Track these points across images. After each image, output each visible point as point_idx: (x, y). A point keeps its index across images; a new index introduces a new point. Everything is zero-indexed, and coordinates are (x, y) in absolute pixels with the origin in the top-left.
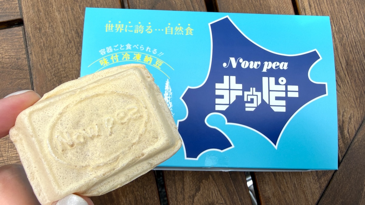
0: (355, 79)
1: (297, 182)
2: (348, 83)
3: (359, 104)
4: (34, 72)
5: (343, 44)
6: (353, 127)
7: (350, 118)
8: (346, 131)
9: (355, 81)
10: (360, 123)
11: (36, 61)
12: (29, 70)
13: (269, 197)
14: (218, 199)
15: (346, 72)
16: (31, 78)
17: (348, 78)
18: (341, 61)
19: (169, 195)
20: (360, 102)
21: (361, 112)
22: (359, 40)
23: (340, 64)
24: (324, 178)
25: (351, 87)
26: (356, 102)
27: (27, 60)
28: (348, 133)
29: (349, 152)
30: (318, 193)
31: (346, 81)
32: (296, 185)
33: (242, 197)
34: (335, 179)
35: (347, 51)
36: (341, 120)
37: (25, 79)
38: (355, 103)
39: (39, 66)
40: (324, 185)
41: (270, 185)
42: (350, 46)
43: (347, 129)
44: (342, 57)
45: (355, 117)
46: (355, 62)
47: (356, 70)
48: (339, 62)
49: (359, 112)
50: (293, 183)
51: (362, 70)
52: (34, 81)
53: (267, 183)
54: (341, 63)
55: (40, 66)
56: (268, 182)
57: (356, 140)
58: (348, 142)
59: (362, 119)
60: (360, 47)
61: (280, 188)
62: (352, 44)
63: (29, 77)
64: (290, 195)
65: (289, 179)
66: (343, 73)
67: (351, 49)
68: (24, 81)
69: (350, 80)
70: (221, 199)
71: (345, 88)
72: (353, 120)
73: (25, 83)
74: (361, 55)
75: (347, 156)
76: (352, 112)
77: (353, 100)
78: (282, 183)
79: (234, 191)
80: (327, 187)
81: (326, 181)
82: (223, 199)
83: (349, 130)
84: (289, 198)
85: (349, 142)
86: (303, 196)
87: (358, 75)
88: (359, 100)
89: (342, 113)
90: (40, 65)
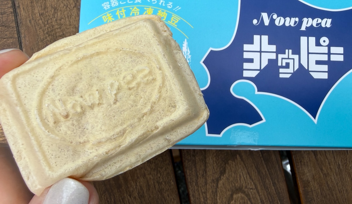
1: (342, 162)
13: (308, 181)
14: (247, 184)
19: (188, 179)
32: (341, 167)
33: (276, 181)
41: (309, 167)
50: (337, 163)
53: (306, 164)
56: (307, 162)
61: (322, 170)
64: (333, 178)
65: (333, 160)
70: (251, 183)
78: (324, 164)
79: (266, 173)
82: (253, 183)
84: (332, 182)
86: (349, 179)
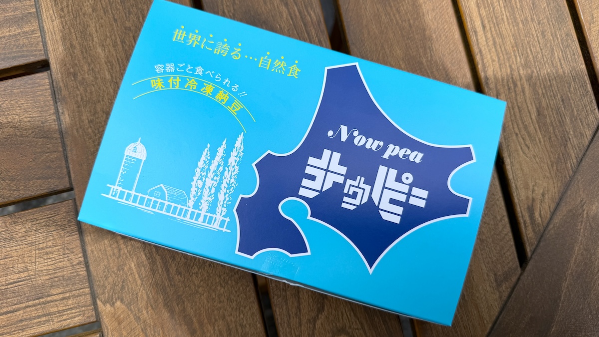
0: (550, 136)
2: (540, 142)
3: (556, 173)
4: (68, 142)
5: (531, 83)
6: (547, 207)
7: (543, 195)
8: (537, 214)
9: (550, 138)
10: (557, 201)
11: (71, 124)
12: (61, 139)
14: (351, 323)
15: (537, 125)
16: (65, 150)
17: (540, 134)
18: (530, 109)
20: (557, 170)
21: (559, 185)
22: (555, 78)
23: (528, 114)
24: (506, 284)
25: (544, 148)
26: (551, 170)
27: (57, 123)
28: (540, 216)
29: (541, 244)
30: (497, 306)
31: (537, 139)
34: (520, 284)
35: (539, 95)
36: (531, 197)
37: (56, 152)
38: (550, 172)
39: (75, 131)
40: (506, 294)
42: (542, 87)
43: (539, 211)
44: (531, 104)
45: (550, 193)
46: (550, 109)
47: (551, 122)
48: (527, 110)
49: (556, 185)
51: (560, 122)
52: (69, 155)
54: (529, 112)
55: (77, 132)
57: (551, 226)
58: (539, 230)
59: (560, 195)
60: (556, 88)
62: (545, 83)
63: (61, 149)
66: (532, 127)
67: (544, 91)
68: (55, 155)
69: (543, 138)
70: (356, 322)
71: (535, 150)
72: (547, 197)
73: (56, 158)
74: (559, 99)
75: (539, 251)
76: (545, 184)
77: (547, 167)
80: (509, 296)
81: (508, 288)
82: (358, 322)
83: (542, 213)
85: (542, 229)
86: (475, 312)
87: (554, 130)
88: (555, 168)
89: (531, 188)
90: (77, 130)
